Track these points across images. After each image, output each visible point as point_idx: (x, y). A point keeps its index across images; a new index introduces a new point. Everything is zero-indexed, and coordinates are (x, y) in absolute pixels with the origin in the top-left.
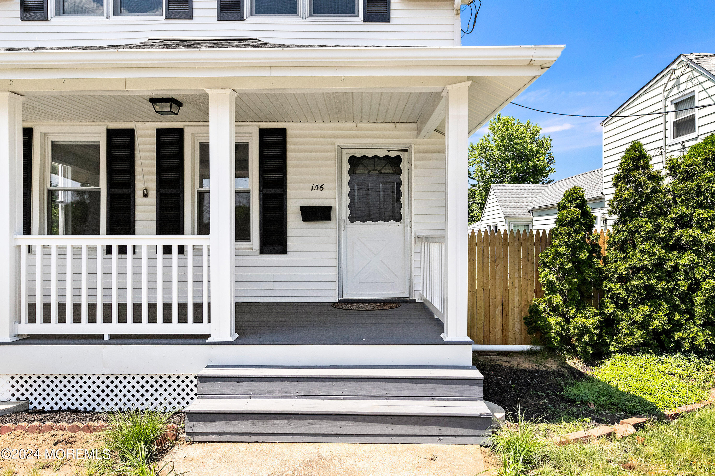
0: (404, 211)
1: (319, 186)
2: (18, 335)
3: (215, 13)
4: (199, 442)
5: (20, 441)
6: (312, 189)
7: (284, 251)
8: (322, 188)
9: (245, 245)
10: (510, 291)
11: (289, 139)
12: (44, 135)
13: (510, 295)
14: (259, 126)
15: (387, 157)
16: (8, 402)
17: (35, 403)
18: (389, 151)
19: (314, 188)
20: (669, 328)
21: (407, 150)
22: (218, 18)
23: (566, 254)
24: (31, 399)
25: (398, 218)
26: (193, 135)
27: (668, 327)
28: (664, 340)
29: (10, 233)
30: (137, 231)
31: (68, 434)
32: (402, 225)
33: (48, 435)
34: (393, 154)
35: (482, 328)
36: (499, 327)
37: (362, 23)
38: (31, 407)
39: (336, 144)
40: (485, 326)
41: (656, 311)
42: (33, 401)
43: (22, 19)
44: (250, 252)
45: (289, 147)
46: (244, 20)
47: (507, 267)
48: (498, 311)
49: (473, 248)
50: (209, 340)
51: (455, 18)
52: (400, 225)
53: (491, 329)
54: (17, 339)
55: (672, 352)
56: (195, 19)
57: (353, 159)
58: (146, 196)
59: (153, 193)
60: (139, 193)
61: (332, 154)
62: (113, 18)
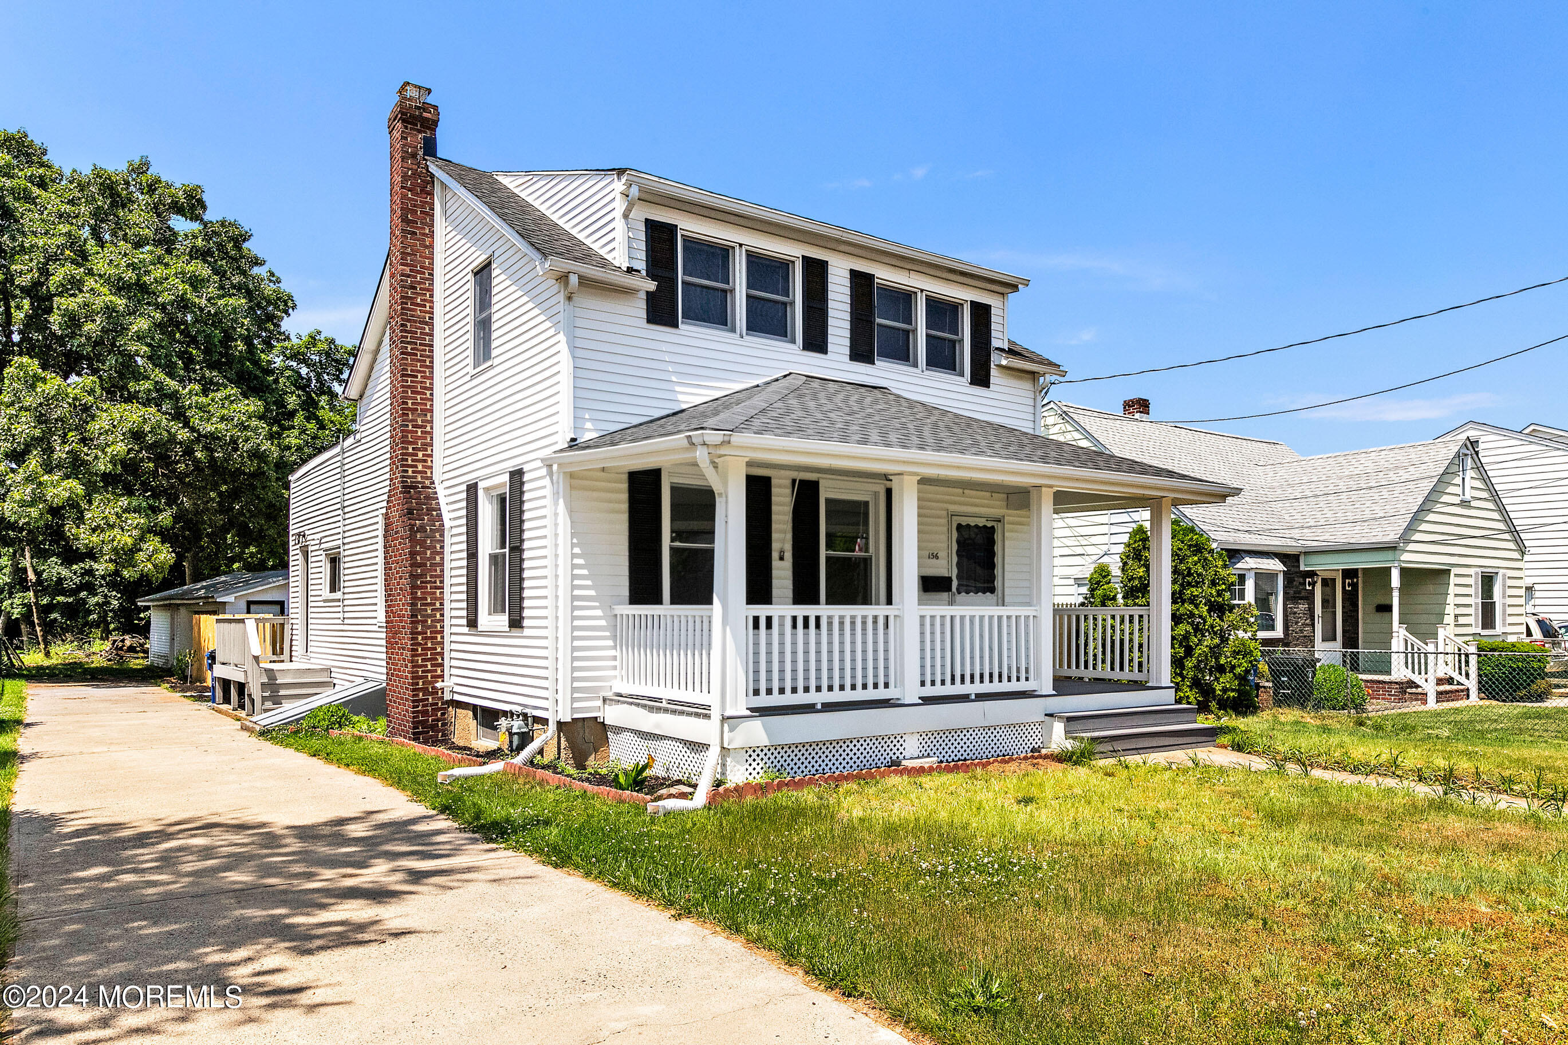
0: (998, 583)
1: (935, 555)
3: (847, 350)
8: (937, 557)
14: (885, 485)
15: (983, 527)
18: (984, 520)
19: (930, 556)
21: (998, 521)
22: (850, 357)
25: (993, 590)
26: (826, 491)
32: (996, 598)
34: (989, 525)
37: (969, 385)
39: (948, 511)
46: (874, 364)
56: (828, 355)
57: (959, 527)
58: (781, 558)
59: (788, 555)
60: (775, 555)
61: (945, 521)
62: (748, 338)
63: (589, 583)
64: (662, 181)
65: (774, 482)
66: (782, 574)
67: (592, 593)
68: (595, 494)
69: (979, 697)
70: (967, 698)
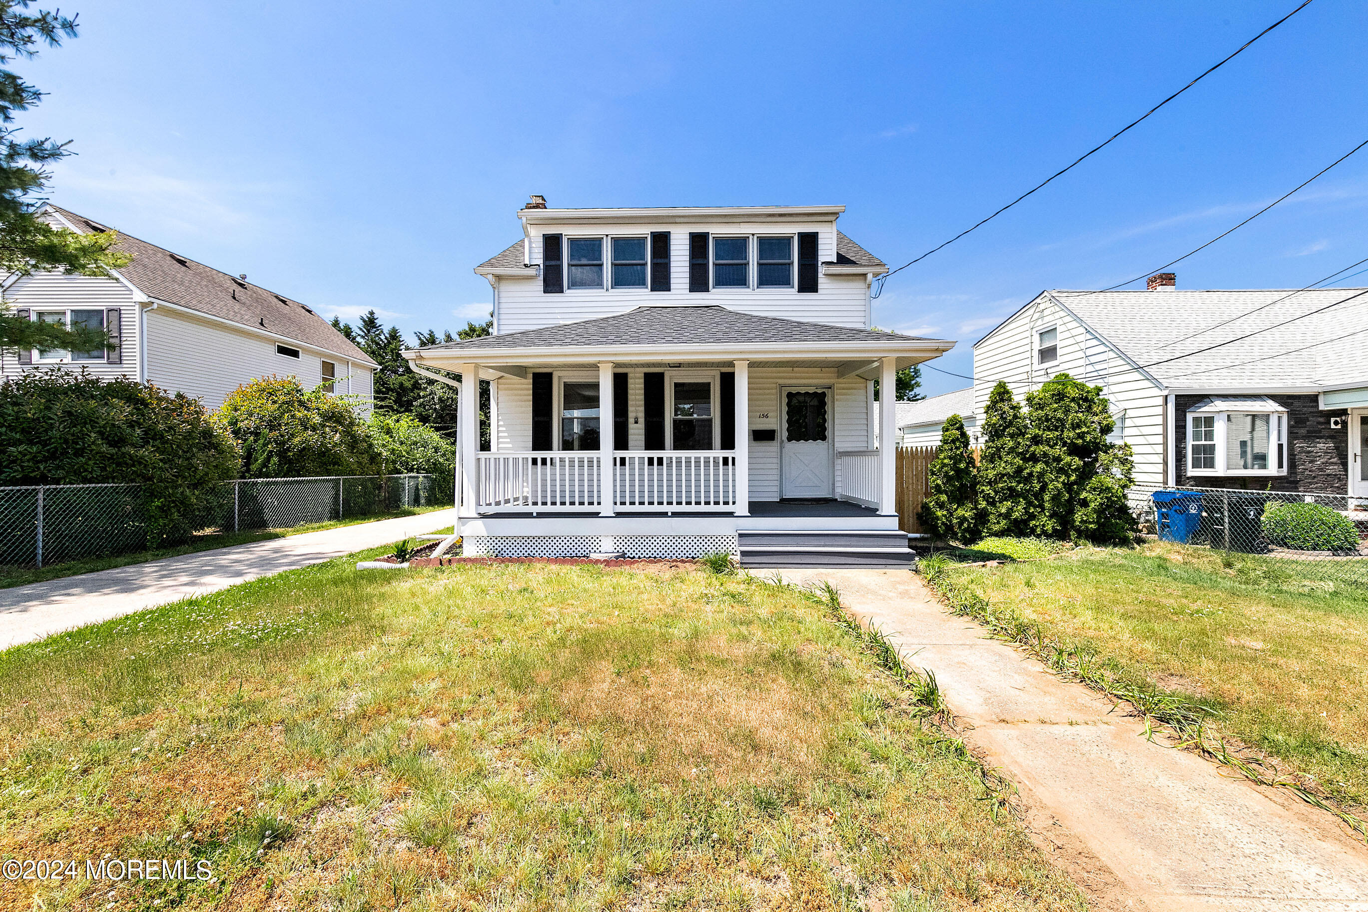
0: (828, 433)
1: (765, 415)
3: (688, 286)
8: (767, 417)
11: (735, 379)
12: (560, 377)
14: (720, 371)
15: (815, 393)
16: (612, 553)
18: (816, 389)
19: (761, 416)
21: (830, 388)
22: (689, 290)
23: (949, 465)
24: (626, 551)
25: (824, 438)
26: (671, 378)
27: (1025, 517)
28: (1023, 527)
32: (827, 444)
34: (819, 391)
37: (797, 293)
38: (626, 556)
39: (778, 383)
41: (1016, 506)
42: (627, 553)
43: (545, 292)
46: (709, 292)
50: (736, 515)
52: (825, 444)
54: (616, 514)
55: (1028, 535)
56: (673, 291)
57: (790, 395)
58: (636, 422)
59: (642, 420)
60: (631, 420)
61: (774, 391)
62: (611, 290)
63: (508, 440)
65: (630, 375)
66: (637, 431)
67: (510, 446)
68: (516, 392)
69: (675, 514)
70: (664, 515)
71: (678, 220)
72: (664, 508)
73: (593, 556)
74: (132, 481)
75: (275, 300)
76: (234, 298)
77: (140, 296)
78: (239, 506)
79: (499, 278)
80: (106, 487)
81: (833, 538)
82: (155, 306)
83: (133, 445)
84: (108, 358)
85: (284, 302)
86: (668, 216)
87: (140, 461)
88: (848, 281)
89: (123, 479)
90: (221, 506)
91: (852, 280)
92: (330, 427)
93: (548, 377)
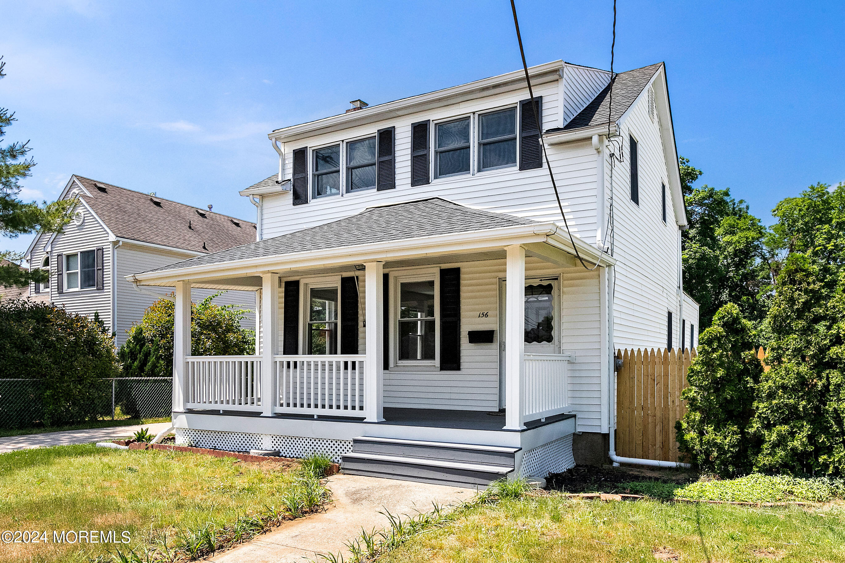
0: (554, 333)
1: (485, 314)
2: (275, 413)
3: (409, 181)
4: (347, 474)
5: (270, 464)
6: (479, 316)
7: (458, 368)
8: (486, 315)
9: (431, 363)
10: (671, 409)
11: (462, 276)
12: (306, 284)
13: (671, 412)
14: (440, 267)
15: (540, 286)
16: (271, 450)
17: (282, 453)
18: (541, 280)
19: (481, 315)
20: (811, 450)
21: (557, 279)
22: (411, 184)
23: (701, 372)
25: (549, 339)
27: (811, 448)
28: (813, 464)
29: (272, 354)
30: (359, 352)
31: (289, 463)
32: (553, 345)
33: (281, 463)
34: (545, 283)
35: (641, 444)
36: (658, 444)
37: (519, 171)
38: (281, 455)
39: (498, 278)
40: (644, 443)
41: (798, 431)
42: (282, 451)
43: (294, 204)
44: (432, 369)
45: (462, 282)
46: (429, 183)
47: (668, 386)
48: (658, 428)
49: (632, 367)
50: (365, 421)
51: (597, 155)
52: (551, 346)
53: (650, 446)
54: (275, 415)
55: (818, 475)
56: (397, 187)
58: (364, 326)
60: (361, 324)
61: (494, 286)
62: (346, 195)
64: (290, 128)
69: (322, 418)
70: (310, 417)
71: (400, 113)
72: (312, 411)
73: (253, 452)
74: (34, 377)
75: (230, 224)
76: (190, 227)
77: (112, 237)
78: (115, 398)
79: (263, 196)
80: (17, 381)
81: (437, 450)
82: (121, 243)
83: (33, 352)
84: (97, 286)
85: (237, 225)
86: (391, 111)
87: (38, 363)
88: (578, 147)
89: (28, 375)
90: (100, 397)
91: (582, 146)
92: (205, 334)
93: (296, 284)
